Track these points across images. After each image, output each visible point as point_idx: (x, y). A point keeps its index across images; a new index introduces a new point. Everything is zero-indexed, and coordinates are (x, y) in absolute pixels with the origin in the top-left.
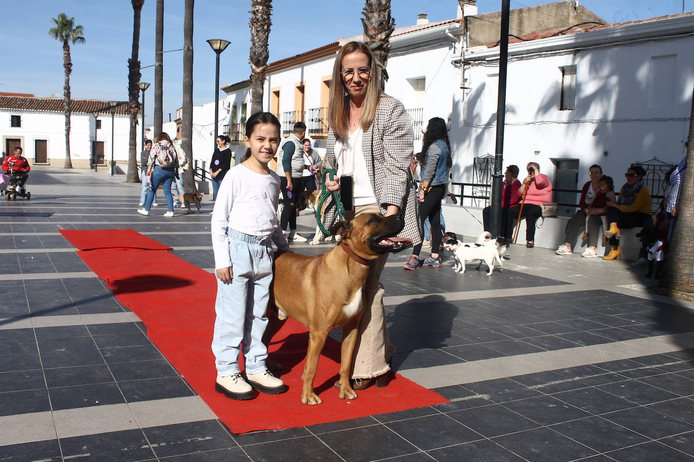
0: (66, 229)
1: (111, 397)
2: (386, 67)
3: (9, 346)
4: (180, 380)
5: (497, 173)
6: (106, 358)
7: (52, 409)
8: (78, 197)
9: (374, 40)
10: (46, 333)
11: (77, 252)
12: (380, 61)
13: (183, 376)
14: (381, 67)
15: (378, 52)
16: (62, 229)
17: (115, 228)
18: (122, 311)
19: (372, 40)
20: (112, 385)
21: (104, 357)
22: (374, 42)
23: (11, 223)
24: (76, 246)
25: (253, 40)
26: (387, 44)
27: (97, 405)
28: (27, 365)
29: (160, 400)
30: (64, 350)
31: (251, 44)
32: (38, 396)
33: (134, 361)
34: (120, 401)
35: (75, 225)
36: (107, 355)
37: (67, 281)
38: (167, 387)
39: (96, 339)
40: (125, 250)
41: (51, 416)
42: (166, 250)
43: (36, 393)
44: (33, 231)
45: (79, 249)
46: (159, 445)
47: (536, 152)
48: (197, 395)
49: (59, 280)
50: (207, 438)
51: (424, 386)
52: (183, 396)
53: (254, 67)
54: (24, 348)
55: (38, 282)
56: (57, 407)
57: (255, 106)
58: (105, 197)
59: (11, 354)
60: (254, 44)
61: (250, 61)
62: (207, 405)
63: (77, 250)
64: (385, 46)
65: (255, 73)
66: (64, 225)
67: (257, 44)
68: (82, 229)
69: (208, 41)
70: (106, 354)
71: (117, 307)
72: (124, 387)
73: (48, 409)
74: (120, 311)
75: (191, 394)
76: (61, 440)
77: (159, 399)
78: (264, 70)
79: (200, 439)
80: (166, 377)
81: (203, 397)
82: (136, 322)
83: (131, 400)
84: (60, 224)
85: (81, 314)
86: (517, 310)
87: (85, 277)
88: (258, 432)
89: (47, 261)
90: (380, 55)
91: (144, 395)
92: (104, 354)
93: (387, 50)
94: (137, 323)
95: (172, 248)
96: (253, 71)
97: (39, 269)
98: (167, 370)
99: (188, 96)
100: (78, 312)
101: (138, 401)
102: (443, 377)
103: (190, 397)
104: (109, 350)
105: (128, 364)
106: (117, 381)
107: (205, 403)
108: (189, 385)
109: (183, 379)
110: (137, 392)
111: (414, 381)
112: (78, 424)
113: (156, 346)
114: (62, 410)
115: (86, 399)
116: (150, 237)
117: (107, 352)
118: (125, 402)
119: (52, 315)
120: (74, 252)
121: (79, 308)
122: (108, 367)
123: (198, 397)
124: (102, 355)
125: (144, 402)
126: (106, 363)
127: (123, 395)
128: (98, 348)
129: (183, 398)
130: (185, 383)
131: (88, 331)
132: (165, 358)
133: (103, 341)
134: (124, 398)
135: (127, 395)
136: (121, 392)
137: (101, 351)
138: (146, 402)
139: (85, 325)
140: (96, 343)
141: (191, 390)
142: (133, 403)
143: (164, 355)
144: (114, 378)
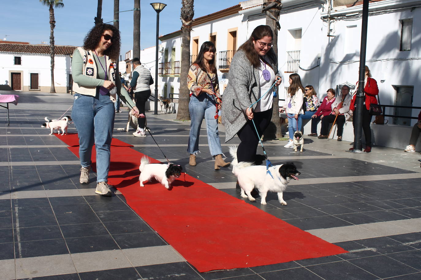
1: (109, 245)
2: (279, 20)
3: (33, 209)
5: (360, 94)
6: (101, 218)
7: (70, 253)
9: (271, 1)
10: (57, 201)
11: (69, 147)
12: (275, 16)
13: (156, 232)
14: (276, 20)
15: (273, 10)
19: (269, 1)
20: (109, 237)
22: (271, 3)
23: (20, 128)
24: (67, 143)
25: (183, 3)
26: (280, 4)
27: (100, 250)
28: (48, 222)
30: (71, 212)
31: (181, 6)
32: (59, 243)
33: (120, 221)
34: (115, 247)
36: (101, 217)
37: (65, 166)
38: (147, 239)
39: (91, 206)
41: (70, 258)
42: (129, 147)
43: (57, 242)
44: (36, 134)
45: (69, 145)
46: (149, 278)
47: (382, 81)
48: (169, 244)
49: (59, 166)
50: (182, 274)
51: (328, 241)
52: (160, 245)
53: (184, 21)
54: (44, 211)
55: (45, 167)
56: (74, 251)
57: (185, 49)
59: (35, 214)
60: (184, 6)
61: (181, 18)
62: (177, 251)
64: (278, 5)
65: (185, 26)
67: (186, 6)
69: (151, 4)
70: (101, 216)
72: (117, 239)
73: (68, 253)
75: (163, 244)
76: (80, 273)
78: (191, 24)
79: (177, 275)
81: (173, 246)
82: (117, 195)
83: (123, 247)
85: (78, 188)
86: (382, 190)
87: (76, 164)
88: (217, 271)
89: (49, 153)
90: (275, 11)
91: (132, 244)
92: (99, 216)
93: (280, 8)
95: (133, 145)
96: (183, 24)
97: (45, 158)
98: (144, 227)
99: (137, 42)
100: (76, 187)
101: (128, 248)
102: (340, 235)
103: (164, 246)
104: (102, 213)
105: (116, 222)
106: (111, 234)
107: (175, 250)
108: (162, 238)
109: (157, 233)
110: (126, 242)
111: (320, 237)
112: (90, 263)
113: (134, 211)
114: (77, 254)
115: (92, 246)
116: (116, 138)
117: (101, 215)
118: (120, 249)
119: (59, 189)
120: (66, 148)
121: (76, 185)
122: (103, 225)
123: (170, 246)
124: (97, 216)
125: (132, 249)
126: (101, 222)
127: (117, 244)
128: (94, 212)
129: (159, 247)
130: (159, 236)
131: (85, 200)
132: (142, 219)
133: (97, 207)
134: (118, 246)
135: (120, 244)
136: (116, 242)
137: (96, 214)
138: (134, 249)
139: (83, 196)
140: (93, 208)
141: (164, 241)
142: (125, 249)
143: (140, 217)
144: (109, 232)
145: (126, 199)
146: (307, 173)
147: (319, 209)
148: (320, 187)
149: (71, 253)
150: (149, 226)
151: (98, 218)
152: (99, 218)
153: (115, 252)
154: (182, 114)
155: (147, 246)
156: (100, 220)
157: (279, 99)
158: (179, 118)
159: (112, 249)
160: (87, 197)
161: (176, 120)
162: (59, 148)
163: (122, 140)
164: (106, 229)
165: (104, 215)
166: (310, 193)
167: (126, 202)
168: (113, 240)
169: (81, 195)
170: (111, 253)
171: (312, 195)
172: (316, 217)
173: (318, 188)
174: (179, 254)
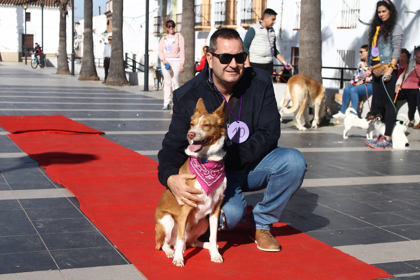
4: (113, 250)
6: (38, 229)
8: (8, 86)
11: (9, 135)
13: (115, 246)
17: (46, 114)
20: (45, 253)
21: (37, 228)
24: (8, 131)
33: (66, 232)
34: (52, 267)
35: (6, 111)
36: (39, 227)
38: (100, 256)
39: (28, 212)
40: (57, 133)
42: (98, 134)
48: (131, 263)
51: (365, 262)
52: (117, 265)
58: (35, 87)
62: (140, 273)
63: (8, 133)
68: (13, 115)
70: (39, 225)
71: (49, 184)
72: (56, 256)
74: (51, 187)
75: (125, 263)
77: (92, 267)
81: (137, 266)
82: (67, 197)
83: (63, 267)
85: (13, 189)
91: (76, 262)
92: (36, 225)
94: (69, 198)
95: (104, 132)
98: (99, 240)
100: (10, 188)
101: (71, 268)
102: (385, 253)
103: (123, 265)
104: (41, 222)
105: (60, 234)
106: (49, 250)
107: (138, 271)
108: (122, 254)
109: (116, 249)
110: (69, 259)
111: (355, 257)
113: (89, 219)
115: (18, 266)
116: (81, 123)
117: (39, 224)
118: (58, 269)
120: (5, 135)
121: (10, 185)
122: (40, 237)
123: (132, 265)
124: (34, 226)
125: (76, 269)
126: (38, 233)
127: (55, 262)
128: (30, 220)
129: (116, 266)
130: (119, 253)
131: (20, 204)
132: (98, 229)
133: (36, 213)
134: (57, 265)
135: (60, 263)
136: (54, 260)
137: (33, 223)
138: (78, 269)
139: (17, 199)
140: (29, 216)
141: (124, 259)
142: (65, 269)
143: (96, 227)
144: (46, 247)
147: (361, 219)
148: (370, 189)
150: (107, 238)
151: (34, 227)
152: (36, 229)
153: (51, 272)
155: (99, 266)
156: (36, 230)
157: (323, 66)
159: (47, 269)
160: (23, 201)
163: (90, 126)
164: (44, 243)
165: (43, 224)
166: (352, 197)
167: (80, 207)
168: (51, 257)
169: (15, 199)
170: (45, 275)
171: (354, 200)
172: (354, 229)
173: (366, 190)
174: (144, 276)
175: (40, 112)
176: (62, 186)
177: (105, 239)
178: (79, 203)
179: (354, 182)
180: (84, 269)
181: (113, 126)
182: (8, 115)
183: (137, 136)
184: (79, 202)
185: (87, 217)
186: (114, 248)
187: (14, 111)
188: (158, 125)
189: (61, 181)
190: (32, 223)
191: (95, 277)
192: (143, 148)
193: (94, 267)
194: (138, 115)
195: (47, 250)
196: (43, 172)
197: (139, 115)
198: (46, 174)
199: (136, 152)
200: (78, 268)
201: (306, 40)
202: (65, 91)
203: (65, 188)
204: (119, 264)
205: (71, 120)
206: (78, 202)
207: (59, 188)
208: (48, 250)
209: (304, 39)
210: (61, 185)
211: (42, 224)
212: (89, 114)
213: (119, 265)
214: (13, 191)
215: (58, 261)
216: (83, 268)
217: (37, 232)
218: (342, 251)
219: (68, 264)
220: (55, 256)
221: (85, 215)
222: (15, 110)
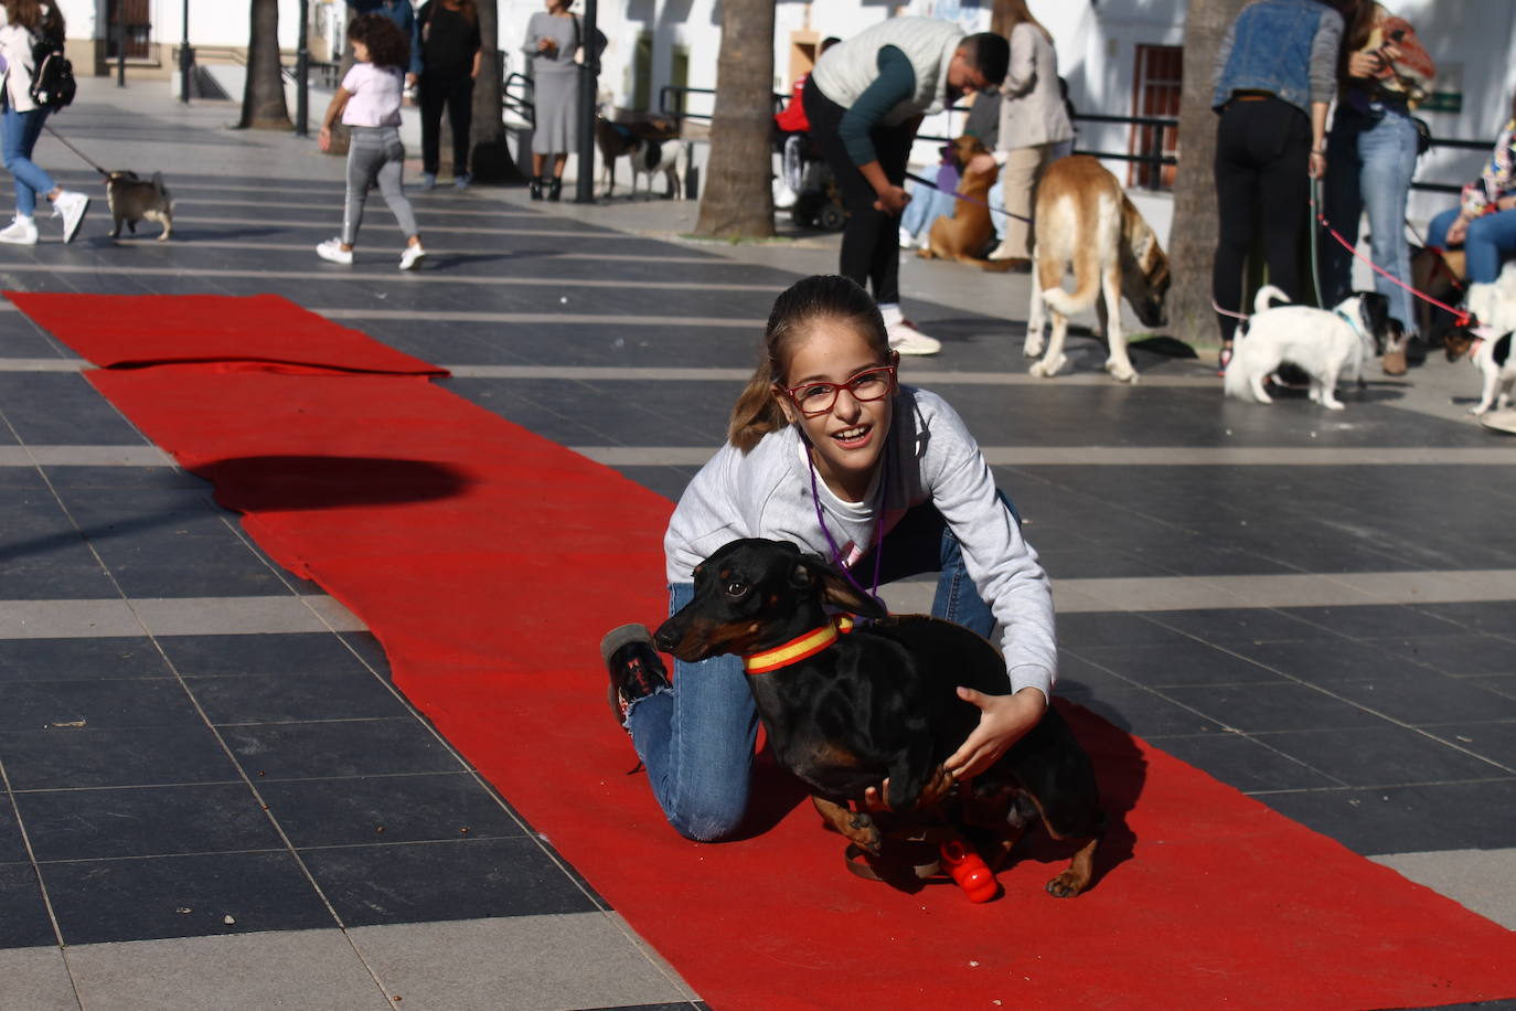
0: (35, 290)
1: (281, 904)
4: (534, 851)
6: (244, 760)
7: (60, 938)
10: (6, 664)
11: (89, 373)
13: (543, 837)
16: (21, 288)
17: (218, 289)
18: (278, 590)
20: (279, 858)
21: (238, 756)
24: (82, 352)
27: (230, 929)
29: (469, 924)
30: (81, 724)
32: (4, 887)
33: (351, 773)
34: (312, 917)
35: (70, 277)
36: (247, 751)
37: (61, 474)
38: (490, 876)
39: (196, 689)
40: (269, 369)
41: (63, 967)
42: (426, 378)
45: (94, 362)
48: (608, 908)
49: (32, 470)
51: (1498, 921)
52: (556, 912)
56: (82, 931)
62: (649, 947)
63: (88, 365)
66: (27, 277)
70: (245, 745)
71: (264, 577)
72: (323, 871)
73: (46, 938)
74: (271, 589)
75: (584, 906)
77: (465, 918)
80: (482, 838)
81: (632, 917)
82: (338, 633)
83: (357, 917)
84: (12, 273)
85: (130, 596)
87: (128, 464)
91: (403, 900)
92: (233, 744)
94: (342, 634)
95: (446, 368)
98: (479, 811)
100: (121, 590)
101: (385, 921)
103: (583, 916)
104: (250, 731)
105: (328, 783)
106: (294, 846)
107: (641, 940)
108: (573, 872)
109: (543, 842)
110: (375, 886)
111: (1455, 898)
112: (167, 995)
113: (429, 721)
114: (102, 945)
115: (185, 907)
116: (354, 327)
117: (244, 739)
118: (337, 926)
119: (21, 598)
120: (75, 374)
121: (117, 575)
122: (255, 792)
123: (614, 915)
124: (225, 747)
125: (406, 927)
126: (244, 775)
127: (324, 898)
128: (207, 721)
129: (554, 918)
130: (557, 862)
131: (165, 658)
132: (470, 766)
133: (226, 695)
134: (330, 908)
135: (341, 900)
136: (316, 887)
137: (220, 734)
138: (414, 926)
139: (151, 636)
140: (202, 703)
141: (581, 888)
142: (364, 928)
143: (462, 757)
144: (283, 835)
145: (388, 657)
146: (1405, 544)
147: (1461, 743)
148: (1478, 621)
149: (68, 942)
150: (507, 803)
151: (229, 753)
152: (234, 760)
154: (732, 204)
155: (488, 916)
156: (238, 765)
158: (711, 225)
159: (297, 926)
160: (172, 643)
161: (691, 236)
162: (39, 372)
163: (388, 340)
164: (271, 817)
165: (262, 739)
166: (1415, 651)
167: (390, 672)
168: (306, 877)
169: (141, 633)
170: (290, 947)
171: (1425, 665)
172: (1438, 783)
173: (1465, 626)
174: (663, 961)
175: (193, 279)
176: (312, 587)
177: (503, 805)
178: (385, 657)
179: (1414, 592)
180: (435, 926)
181: (476, 343)
182: (76, 289)
183: (571, 385)
184: (387, 653)
185: (421, 714)
186: (537, 842)
187: (97, 276)
188: (644, 344)
189: (307, 566)
190: (218, 735)
191: (482, 962)
192: (601, 435)
193: (472, 918)
194: (564, 300)
195: (286, 846)
196: (236, 528)
197: (569, 300)
198: (246, 536)
199: (574, 453)
200: (411, 921)
201: (1214, 25)
202: (280, 197)
203: (326, 593)
204: (562, 909)
205: (316, 318)
206: (384, 651)
207: (301, 593)
208: (290, 845)
209: (1206, 24)
210: (311, 580)
211: (255, 741)
212: (382, 293)
213: (565, 912)
214: (133, 602)
215: (332, 891)
216: (432, 924)
217: (241, 770)
218: (1402, 872)
219: (374, 906)
220: (320, 873)
221: (410, 704)
222: (100, 270)
